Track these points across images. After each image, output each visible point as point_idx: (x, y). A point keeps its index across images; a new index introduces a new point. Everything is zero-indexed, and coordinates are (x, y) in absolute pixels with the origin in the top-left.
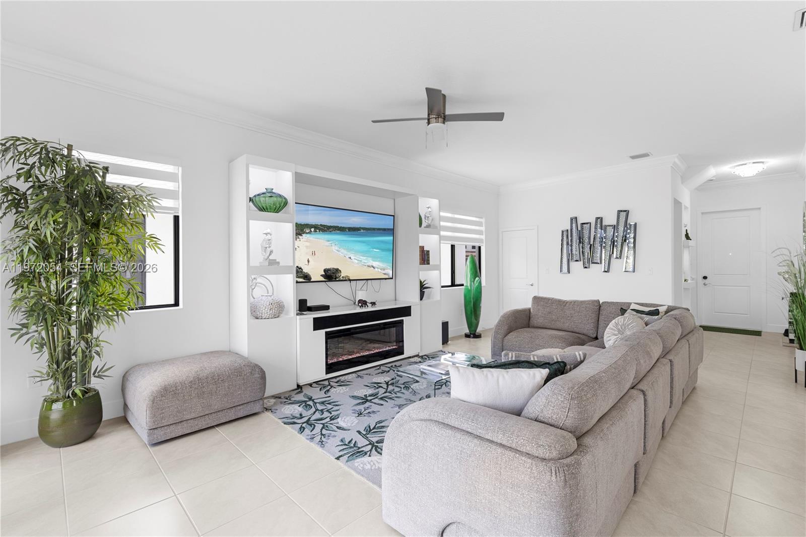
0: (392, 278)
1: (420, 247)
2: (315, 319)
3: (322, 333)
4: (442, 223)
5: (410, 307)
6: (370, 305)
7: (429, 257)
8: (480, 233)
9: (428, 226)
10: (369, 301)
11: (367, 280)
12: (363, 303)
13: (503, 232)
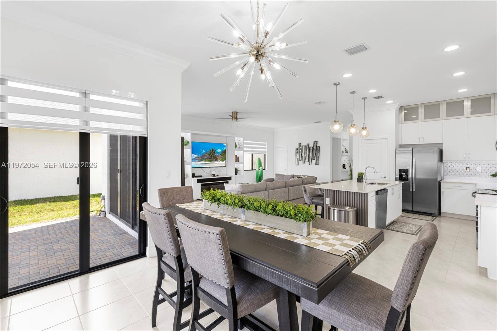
0: (225, 167)
1: (235, 155)
2: (197, 179)
3: (200, 184)
4: (245, 145)
5: (231, 177)
6: (216, 176)
7: (239, 159)
8: (265, 148)
9: (239, 148)
10: (216, 174)
11: (216, 167)
12: (214, 175)
13: (275, 148)
